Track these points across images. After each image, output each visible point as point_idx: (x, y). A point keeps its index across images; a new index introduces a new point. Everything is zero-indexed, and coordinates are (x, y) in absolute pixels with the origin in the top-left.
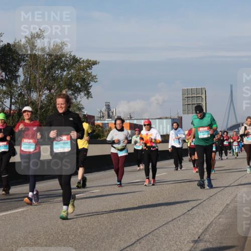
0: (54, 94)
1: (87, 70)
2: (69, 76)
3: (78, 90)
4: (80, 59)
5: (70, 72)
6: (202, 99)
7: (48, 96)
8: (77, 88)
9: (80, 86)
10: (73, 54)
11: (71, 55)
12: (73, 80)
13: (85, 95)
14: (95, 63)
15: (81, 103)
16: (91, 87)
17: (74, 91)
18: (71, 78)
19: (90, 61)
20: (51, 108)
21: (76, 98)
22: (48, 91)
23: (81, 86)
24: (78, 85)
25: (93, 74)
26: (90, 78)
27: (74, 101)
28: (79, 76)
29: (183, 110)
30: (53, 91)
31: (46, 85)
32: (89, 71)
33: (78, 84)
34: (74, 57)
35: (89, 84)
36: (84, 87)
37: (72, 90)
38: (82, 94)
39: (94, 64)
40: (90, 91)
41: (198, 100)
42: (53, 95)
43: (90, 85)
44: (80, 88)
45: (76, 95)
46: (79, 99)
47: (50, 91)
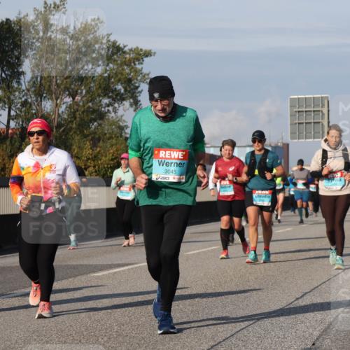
0: (81, 104)
1: (135, 64)
2: (106, 75)
3: (119, 98)
4: (125, 47)
5: (108, 68)
6: (323, 114)
7: (70, 107)
8: (118, 94)
9: (122, 91)
10: (112, 38)
11: (109, 41)
12: (113, 80)
13: (131, 105)
14: (148, 54)
15: (123, 118)
16: (140, 92)
17: (113, 100)
18: (109, 77)
19: (141, 50)
20: (74, 126)
21: (115, 111)
22: (71, 99)
23: (126, 90)
24: (120, 90)
25: (145, 71)
26: (139, 78)
27: (113, 114)
28: (122, 74)
29: (291, 133)
30: (78, 98)
31: (67, 89)
32: (139, 67)
33: (120, 87)
34: (114, 43)
35: (137, 87)
36: (129, 92)
37: (109, 97)
38: (127, 104)
39: (147, 56)
40: (139, 98)
41: (316, 117)
42: (78, 105)
43: (139, 89)
44: (122, 94)
45: (116, 105)
46: (120, 112)
47: (74, 99)
